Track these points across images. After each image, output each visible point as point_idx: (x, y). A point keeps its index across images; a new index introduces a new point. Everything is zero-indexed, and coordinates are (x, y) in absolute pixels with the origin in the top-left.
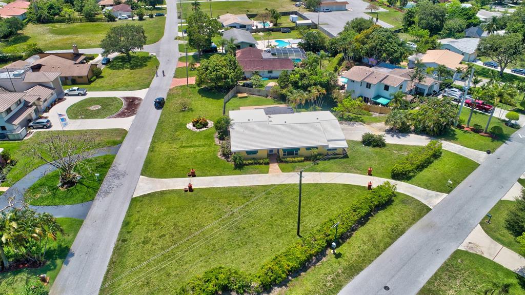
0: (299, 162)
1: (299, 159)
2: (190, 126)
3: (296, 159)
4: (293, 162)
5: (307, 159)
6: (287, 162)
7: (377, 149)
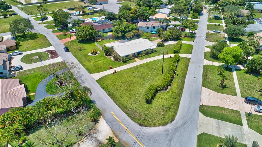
0: (143, 56)
1: (143, 55)
2: (90, 54)
3: (142, 55)
4: (142, 56)
5: (146, 54)
6: (139, 57)
7: (163, 47)
